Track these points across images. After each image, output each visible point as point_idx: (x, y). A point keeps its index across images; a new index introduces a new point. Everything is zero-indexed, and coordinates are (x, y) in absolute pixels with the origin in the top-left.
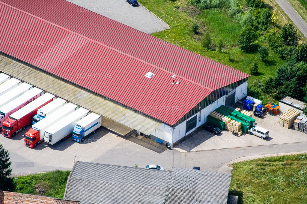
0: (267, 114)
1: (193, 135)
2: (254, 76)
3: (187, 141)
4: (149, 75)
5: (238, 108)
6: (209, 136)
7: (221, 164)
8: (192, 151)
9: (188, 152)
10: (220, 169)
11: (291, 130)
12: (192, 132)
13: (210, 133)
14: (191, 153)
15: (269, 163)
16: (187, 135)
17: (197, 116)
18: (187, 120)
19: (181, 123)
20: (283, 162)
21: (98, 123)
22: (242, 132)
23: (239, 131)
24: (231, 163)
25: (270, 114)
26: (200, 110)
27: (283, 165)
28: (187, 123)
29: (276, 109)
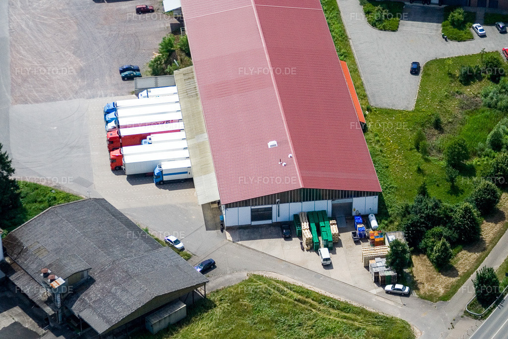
1: (261, 227)
4: (272, 143)
5: (334, 221)
6: (276, 236)
8: (238, 242)
9: (233, 242)
11: (365, 269)
12: (265, 224)
14: (234, 244)
15: (286, 291)
16: (254, 224)
17: (272, 208)
18: (253, 207)
19: (240, 206)
20: (299, 297)
21: (186, 173)
22: (309, 247)
23: (307, 245)
24: (255, 273)
25: (370, 243)
26: (278, 203)
27: (296, 300)
28: (252, 211)
29: (377, 240)
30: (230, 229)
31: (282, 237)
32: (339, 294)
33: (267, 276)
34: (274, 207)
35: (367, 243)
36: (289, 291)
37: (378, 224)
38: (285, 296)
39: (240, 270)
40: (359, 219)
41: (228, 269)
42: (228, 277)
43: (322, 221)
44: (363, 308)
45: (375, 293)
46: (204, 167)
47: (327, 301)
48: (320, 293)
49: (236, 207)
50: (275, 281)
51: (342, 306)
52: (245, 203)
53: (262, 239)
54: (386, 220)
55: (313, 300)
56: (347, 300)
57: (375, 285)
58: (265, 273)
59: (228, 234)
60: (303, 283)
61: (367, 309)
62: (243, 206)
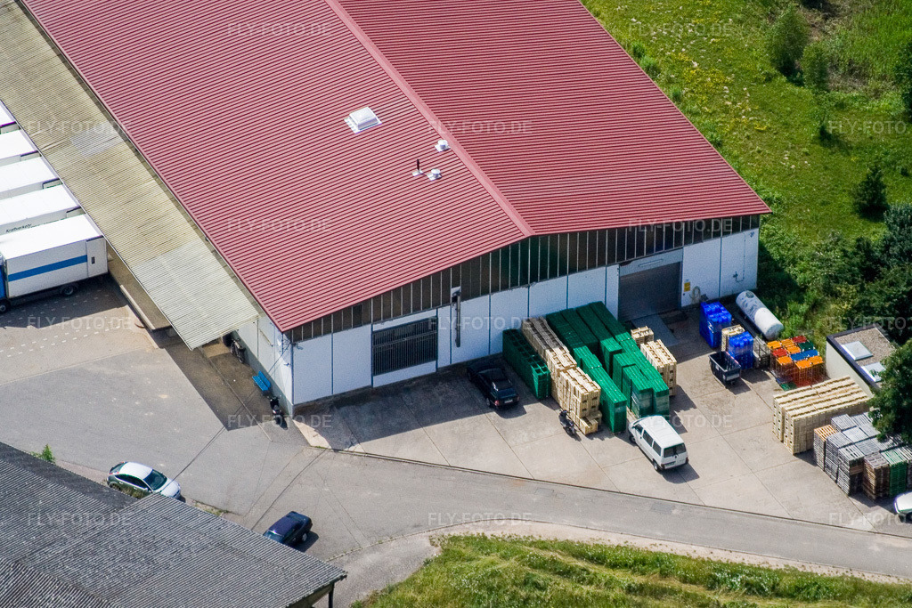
0: (768, 378)
1: (408, 390)
2: (861, 218)
3: (366, 407)
4: (359, 118)
5: (646, 328)
6: (466, 407)
7: (415, 526)
8: (352, 449)
9: (336, 450)
10: (393, 544)
11: (800, 461)
12: (415, 379)
13: (480, 400)
14: (342, 456)
15: (584, 570)
16: (381, 384)
17: (435, 320)
18: (378, 327)
19: (338, 329)
20: (638, 580)
21: (83, 259)
22: (594, 423)
23: (584, 418)
24: (456, 532)
25: (777, 380)
26: (455, 300)
27: (630, 590)
28: (377, 338)
29: (802, 365)
30: (306, 411)
31: (492, 407)
32: (758, 551)
33: (498, 533)
34: (445, 315)
35: (767, 382)
36: (593, 568)
37: (779, 318)
38: (591, 583)
39: (401, 532)
40: (718, 311)
41: (358, 535)
42: (370, 559)
43: (605, 338)
44: (852, 578)
45: (869, 528)
46: (149, 227)
47: (734, 574)
48: (694, 556)
49: (327, 332)
50: (533, 544)
51: (786, 583)
52: (355, 315)
53: (427, 424)
54: (801, 301)
55: (685, 580)
56: (792, 564)
57: (858, 503)
58: (487, 528)
59: (307, 430)
60: (625, 537)
61: (868, 577)
62: (347, 327)
